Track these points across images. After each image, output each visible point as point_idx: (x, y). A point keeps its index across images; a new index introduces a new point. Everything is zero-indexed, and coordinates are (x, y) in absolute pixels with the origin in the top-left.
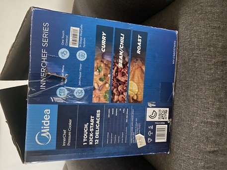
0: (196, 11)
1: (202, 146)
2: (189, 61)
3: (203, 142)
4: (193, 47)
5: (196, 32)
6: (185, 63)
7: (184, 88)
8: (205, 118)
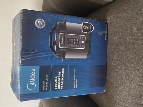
0: (136, 8)
1: (137, 101)
2: (130, 43)
3: (138, 98)
4: (133, 33)
5: (136, 23)
6: (126, 44)
7: (125, 61)
8: (140, 83)
